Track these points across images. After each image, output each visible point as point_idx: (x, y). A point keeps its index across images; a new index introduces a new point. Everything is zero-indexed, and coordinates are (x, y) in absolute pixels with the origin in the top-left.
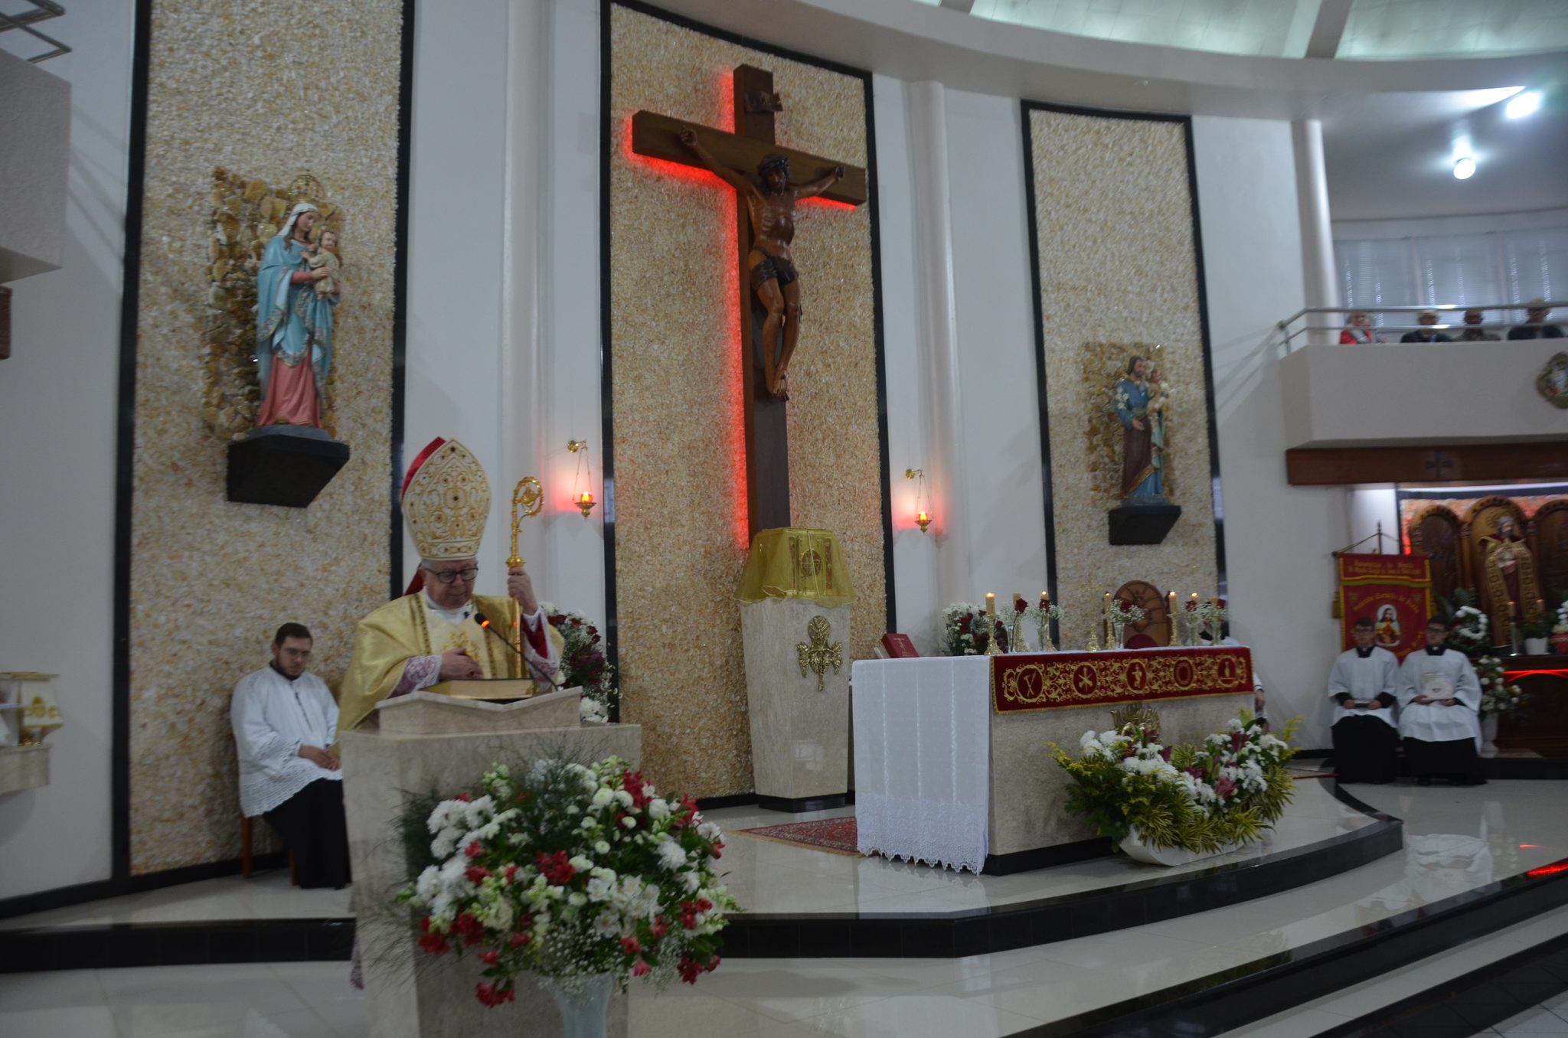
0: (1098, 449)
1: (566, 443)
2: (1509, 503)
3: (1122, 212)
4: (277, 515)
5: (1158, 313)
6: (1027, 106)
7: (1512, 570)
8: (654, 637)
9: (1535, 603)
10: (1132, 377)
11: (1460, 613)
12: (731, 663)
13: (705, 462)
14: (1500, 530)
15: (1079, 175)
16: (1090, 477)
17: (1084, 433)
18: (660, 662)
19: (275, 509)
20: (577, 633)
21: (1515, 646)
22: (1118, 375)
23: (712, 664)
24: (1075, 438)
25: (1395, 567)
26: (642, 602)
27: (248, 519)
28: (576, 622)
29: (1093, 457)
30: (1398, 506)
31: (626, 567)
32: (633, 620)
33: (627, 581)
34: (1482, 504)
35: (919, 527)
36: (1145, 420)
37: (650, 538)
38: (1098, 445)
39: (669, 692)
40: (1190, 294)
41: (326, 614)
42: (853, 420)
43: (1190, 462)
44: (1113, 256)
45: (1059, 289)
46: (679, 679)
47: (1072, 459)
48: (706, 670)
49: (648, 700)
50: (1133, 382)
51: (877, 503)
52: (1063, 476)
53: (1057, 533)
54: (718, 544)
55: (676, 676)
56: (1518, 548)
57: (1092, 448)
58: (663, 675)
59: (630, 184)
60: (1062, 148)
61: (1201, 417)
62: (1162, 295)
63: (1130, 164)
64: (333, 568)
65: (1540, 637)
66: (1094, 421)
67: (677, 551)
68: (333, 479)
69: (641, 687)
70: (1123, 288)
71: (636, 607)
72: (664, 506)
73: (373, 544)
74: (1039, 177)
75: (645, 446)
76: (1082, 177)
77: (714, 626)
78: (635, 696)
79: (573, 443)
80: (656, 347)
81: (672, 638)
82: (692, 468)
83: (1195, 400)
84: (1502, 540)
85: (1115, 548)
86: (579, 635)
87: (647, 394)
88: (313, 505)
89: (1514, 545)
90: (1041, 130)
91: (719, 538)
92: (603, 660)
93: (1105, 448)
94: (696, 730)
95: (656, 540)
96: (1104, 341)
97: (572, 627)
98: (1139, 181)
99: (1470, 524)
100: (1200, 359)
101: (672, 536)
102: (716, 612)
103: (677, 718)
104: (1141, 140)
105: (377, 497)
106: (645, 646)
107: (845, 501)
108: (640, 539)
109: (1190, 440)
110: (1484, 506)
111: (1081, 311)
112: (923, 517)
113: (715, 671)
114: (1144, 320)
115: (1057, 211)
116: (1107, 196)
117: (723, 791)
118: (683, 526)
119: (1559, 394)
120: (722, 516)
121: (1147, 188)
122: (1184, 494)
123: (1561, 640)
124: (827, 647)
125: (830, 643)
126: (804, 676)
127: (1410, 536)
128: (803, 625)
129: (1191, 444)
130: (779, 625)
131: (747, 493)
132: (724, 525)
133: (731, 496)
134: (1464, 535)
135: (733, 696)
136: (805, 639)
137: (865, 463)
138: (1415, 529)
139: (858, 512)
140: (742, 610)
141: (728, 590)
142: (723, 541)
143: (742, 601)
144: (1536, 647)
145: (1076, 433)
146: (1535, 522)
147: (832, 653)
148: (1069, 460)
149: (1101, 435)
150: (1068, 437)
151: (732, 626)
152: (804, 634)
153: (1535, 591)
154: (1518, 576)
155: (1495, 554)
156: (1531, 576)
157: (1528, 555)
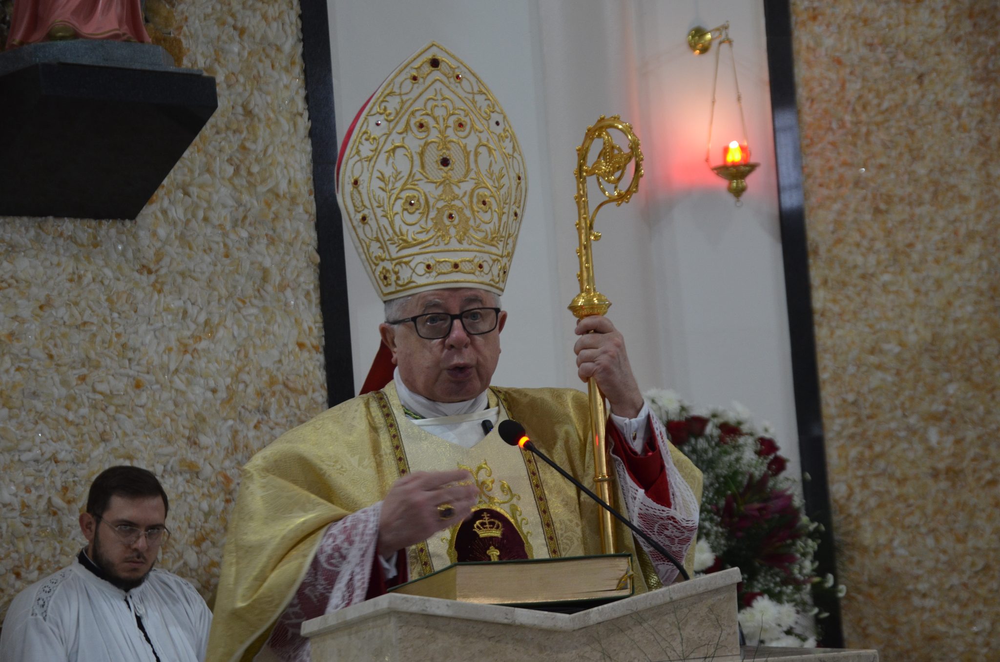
1: (682, 35)
4: (72, 239)
8: (911, 455)
18: (930, 509)
19: (68, 225)
20: (733, 457)
26: (876, 379)
27: (11, 250)
28: (730, 430)
31: (835, 301)
32: (859, 420)
33: (839, 332)
37: (889, 233)
39: (955, 580)
41: (193, 443)
46: (977, 549)
49: (907, 598)
55: (970, 544)
58: (937, 540)
64: (203, 345)
67: (954, 259)
68: (186, 154)
69: (889, 570)
71: (865, 390)
72: (916, 156)
73: (282, 288)
75: (866, 22)
78: (875, 591)
79: (699, 32)
81: (954, 455)
82: (980, 62)
86: (738, 460)
88: (149, 211)
92: (795, 512)
95: (901, 237)
97: (721, 440)
101: (941, 223)
103: (980, 640)
105: (283, 187)
106: (891, 477)
108: (863, 236)
118: (964, 199)
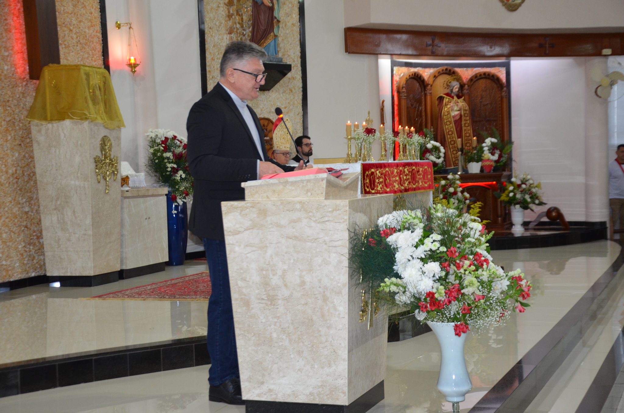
0: (233, 17)
2: (454, 73)
7: (458, 118)
9: (471, 140)
11: (429, 146)
12: (18, 172)
14: (452, 91)
16: (228, 38)
21: (460, 168)
23: (7, 172)
24: (219, 6)
29: (230, 23)
30: (392, 70)
34: (439, 72)
35: (128, 69)
38: (233, 15)
43: (287, 32)
47: (217, 24)
48: (3, 177)
51: (99, 48)
52: (212, 36)
53: (208, 79)
54: (5, 72)
56: (461, 103)
57: (230, 16)
65: (477, 162)
77: (6, 141)
84: (453, 98)
89: (459, 101)
91: (6, 67)
93: (237, 17)
99: (431, 86)
102: (7, 130)
107: (81, 44)
109: (288, 15)
110: (440, 74)
112: (133, 61)
113: (9, 178)
117: (16, 276)
120: (7, 49)
122: (284, 55)
123: (487, 163)
124: (111, 160)
125: (112, 157)
126: (99, 182)
127: (399, 92)
128: (98, 143)
129: (289, 18)
130: (79, 142)
131: (24, 30)
132: (8, 56)
133: (10, 31)
134: (428, 92)
135: (20, 199)
136: (99, 154)
137: (91, 13)
138: (403, 88)
139: (88, 53)
140: (34, 130)
141: (13, 111)
142: (8, 70)
143: (36, 121)
144: (475, 168)
145: (220, 3)
146: (468, 86)
147: (113, 165)
148: (215, 24)
149: (235, 7)
150: (215, 6)
151: (17, 142)
152: (98, 149)
153: (471, 132)
154: (461, 121)
155: (448, 106)
156: (468, 122)
157: (467, 108)
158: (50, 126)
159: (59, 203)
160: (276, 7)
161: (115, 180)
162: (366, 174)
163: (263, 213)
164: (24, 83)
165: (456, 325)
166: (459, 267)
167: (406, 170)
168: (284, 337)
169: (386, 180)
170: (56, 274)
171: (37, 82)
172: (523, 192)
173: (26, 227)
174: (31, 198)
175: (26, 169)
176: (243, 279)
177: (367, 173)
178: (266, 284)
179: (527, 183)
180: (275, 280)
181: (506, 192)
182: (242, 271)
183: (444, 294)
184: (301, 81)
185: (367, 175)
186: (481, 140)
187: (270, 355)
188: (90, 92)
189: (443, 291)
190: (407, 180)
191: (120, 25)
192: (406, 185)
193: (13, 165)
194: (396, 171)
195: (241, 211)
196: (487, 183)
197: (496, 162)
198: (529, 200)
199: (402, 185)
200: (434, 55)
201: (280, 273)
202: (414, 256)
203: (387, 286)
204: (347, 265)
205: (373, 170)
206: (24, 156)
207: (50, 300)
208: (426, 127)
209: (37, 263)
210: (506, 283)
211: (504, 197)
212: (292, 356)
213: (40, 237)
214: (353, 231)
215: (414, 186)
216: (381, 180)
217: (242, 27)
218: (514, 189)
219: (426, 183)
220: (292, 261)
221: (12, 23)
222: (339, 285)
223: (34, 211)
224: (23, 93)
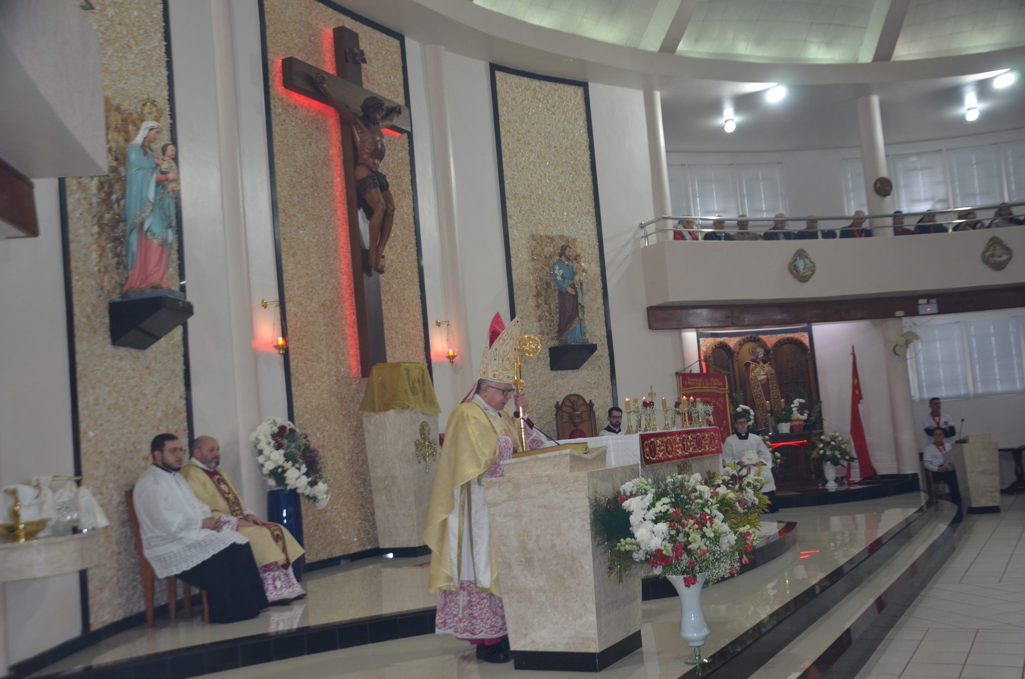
0: (542, 306)
1: (260, 301)
2: (759, 340)
3: (549, 146)
4: (134, 356)
5: (572, 216)
6: (494, 68)
7: (765, 381)
9: (780, 402)
10: (563, 259)
11: (739, 409)
12: (353, 458)
13: (332, 316)
14: (757, 357)
15: (524, 118)
16: (538, 325)
17: (534, 296)
19: (132, 351)
22: (551, 257)
23: (344, 459)
24: (528, 299)
25: (709, 381)
26: (307, 416)
27: (121, 359)
29: (539, 312)
30: (698, 342)
31: (297, 391)
34: (744, 340)
35: (448, 360)
36: (573, 286)
37: (308, 370)
38: (541, 304)
40: (590, 204)
42: (407, 286)
43: (593, 315)
44: (545, 175)
45: (516, 197)
48: (341, 463)
50: (564, 262)
51: (422, 344)
54: (342, 374)
56: (767, 367)
57: (538, 306)
59: (280, 110)
60: (514, 99)
61: (599, 285)
62: (574, 204)
63: (554, 113)
64: (160, 395)
65: (786, 422)
66: (538, 288)
67: (322, 379)
70: (552, 198)
73: (176, 376)
74: (502, 119)
75: (301, 304)
76: (526, 120)
77: (343, 432)
79: (264, 301)
80: (301, 232)
81: (323, 441)
83: (595, 274)
84: (759, 363)
85: (554, 373)
87: (299, 266)
89: (765, 366)
90: (502, 86)
91: (343, 370)
93: (545, 306)
94: (339, 506)
95: (311, 372)
96: (542, 234)
97: (290, 434)
98: (559, 125)
99: (738, 353)
100: (597, 247)
101: (318, 369)
102: (344, 422)
104: (559, 97)
107: (406, 343)
108: (302, 371)
109: (592, 300)
110: (745, 341)
111: (529, 212)
112: (451, 353)
113: (346, 463)
114: (565, 220)
115: (513, 144)
116: (540, 134)
117: (355, 549)
118: (323, 361)
119: (801, 274)
120: (343, 354)
121: (563, 131)
122: (590, 336)
123: (797, 423)
124: (429, 442)
125: (431, 439)
126: (420, 463)
127: (706, 361)
128: (417, 428)
129: (594, 303)
130: (402, 429)
131: (357, 338)
132: (344, 360)
133: (346, 339)
134: (735, 359)
135: (356, 481)
136: (419, 437)
137: (415, 316)
138: (710, 357)
139: (412, 350)
140: (365, 420)
141: (349, 406)
142: (344, 371)
143: (366, 413)
144: (784, 428)
145: (529, 296)
146: (774, 351)
147: (432, 446)
148: (526, 314)
149: (543, 297)
150: (524, 298)
151: (353, 432)
152: (418, 433)
153: (779, 394)
154: (768, 385)
155: (755, 371)
156: (775, 385)
157: (773, 372)
158: (378, 416)
159: (387, 483)
160: (580, 294)
161: (434, 460)
162: (645, 444)
163: (517, 486)
164: (358, 381)
165: (685, 578)
166: (684, 526)
167: (689, 437)
168: (542, 594)
169: (668, 447)
170: (387, 546)
171: (367, 379)
172: (833, 448)
173: (361, 505)
174: (365, 480)
175: (360, 454)
176: (505, 545)
177: (646, 442)
178: (523, 548)
179: (836, 440)
180: (531, 545)
181: (817, 450)
182: (503, 538)
183: (671, 551)
184: (608, 358)
185: (647, 445)
186: (789, 401)
187: (531, 610)
188: (410, 385)
189: (670, 548)
190: (691, 446)
191: (439, 323)
192: (691, 451)
193: (349, 452)
194: (678, 438)
195: (499, 486)
196: (798, 442)
197: (805, 421)
198: (839, 456)
199: (686, 452)
200: (733, 325)
201: (534, 538)
202: (646, 518)
203: (622, 546)
204: (589, 528)
205: (652, 439)
206: (359, 444)
207: (383, 570)
208: (736, 392)
209: (372, 537)
210: (733, 538)
211: (814, 454)
212: (549, 611)
213: (373, 514)
214: (594, 498)
215: (700, 451)
216: (662, 448)
217: (550, 314)
218: (824, 446)
219: (713, 447)
220: (544, 527)
221: (348, 332)
222: (584, 546)
223: (368, 491)
224: (357, 390)
